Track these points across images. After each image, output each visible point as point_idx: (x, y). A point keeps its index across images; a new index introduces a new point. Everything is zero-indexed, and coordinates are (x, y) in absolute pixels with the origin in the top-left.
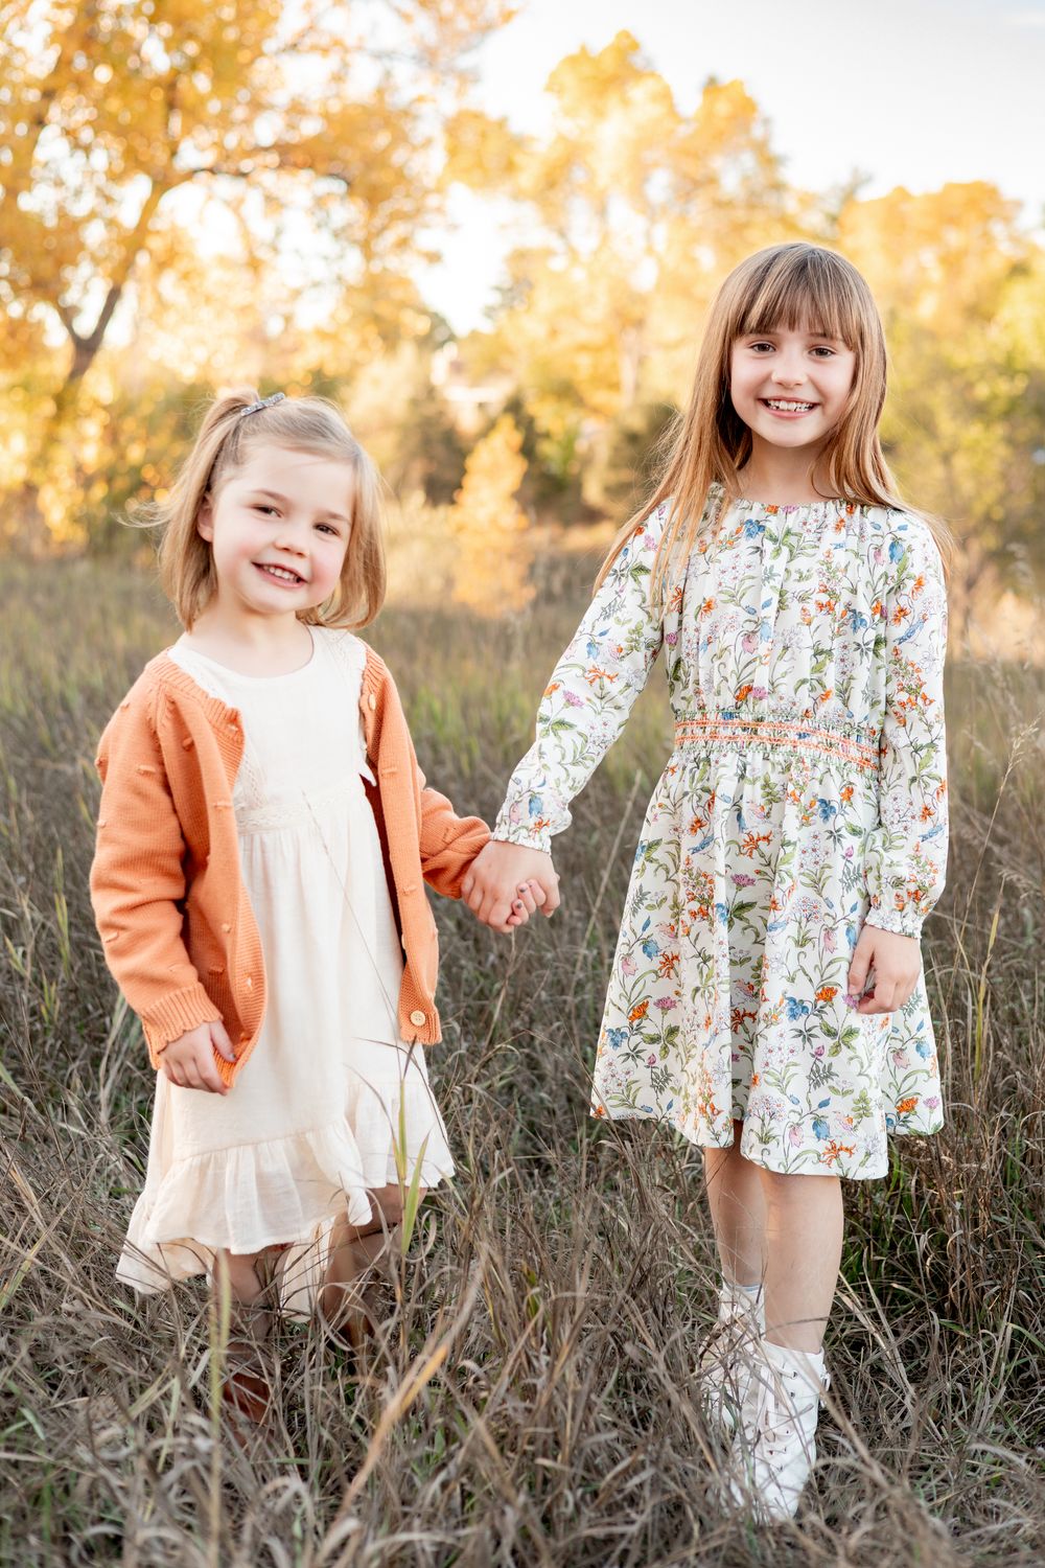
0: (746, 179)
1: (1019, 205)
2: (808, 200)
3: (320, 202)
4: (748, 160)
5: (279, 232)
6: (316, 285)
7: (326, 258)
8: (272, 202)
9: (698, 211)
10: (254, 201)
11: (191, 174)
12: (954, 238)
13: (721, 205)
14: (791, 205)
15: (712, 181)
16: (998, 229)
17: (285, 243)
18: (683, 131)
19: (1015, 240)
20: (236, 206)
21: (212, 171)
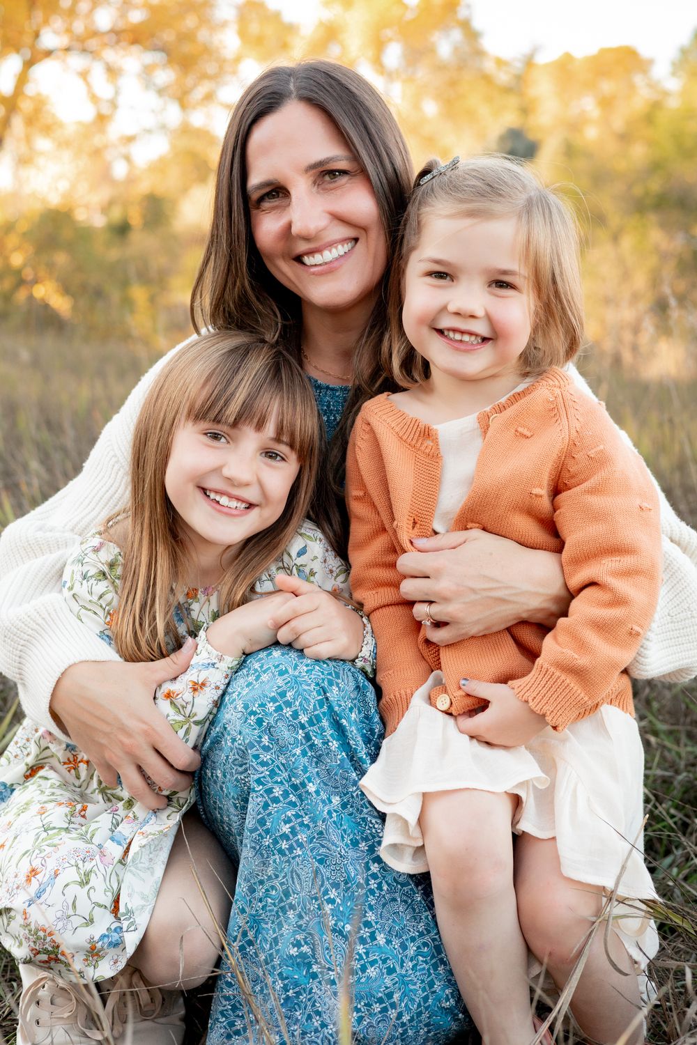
0: (456, 50)
1: (650, 62)
2: (500, 63)
3: (148, 70)
4: (457, 35)
5: (117, 93)
6: (149, 131)
7: (153, 111)
8: (113, 72)
9: (422, 73)
10: (98, 72)
11: (48, 53)
12: (607, 87)
13: (441, 68)
14: (489, 66)
15: (431, 50)
16: (638, 80)
17: (121, 100)
18: (409, 16)
19: (652, 86)
20: (84, 75)
21: (68, 50)
